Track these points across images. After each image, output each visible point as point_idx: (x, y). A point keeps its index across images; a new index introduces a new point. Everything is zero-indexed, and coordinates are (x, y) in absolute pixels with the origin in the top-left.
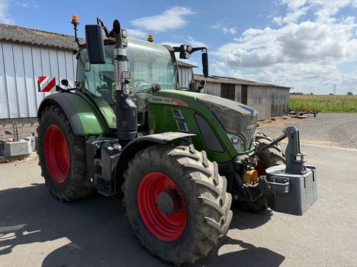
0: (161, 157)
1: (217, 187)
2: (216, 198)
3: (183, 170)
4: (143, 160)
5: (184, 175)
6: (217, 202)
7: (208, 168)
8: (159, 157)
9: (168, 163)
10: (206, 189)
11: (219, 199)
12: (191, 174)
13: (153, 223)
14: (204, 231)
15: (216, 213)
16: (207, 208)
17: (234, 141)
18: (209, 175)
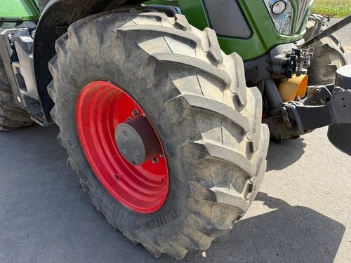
0: (102, 42)
1: (243, 113)
2: (239, 140)
3: (156, 72)
4: (69, 54)
5: (157, 85)
6: (241, 149)
7: (220, 67)
8: (96, 39)
9: (118, 55)
10: (216, 121)
11: (245, 140)
12: (178, 83)
13: (113, 174)
14: (208, 214)
15: (238, 174)
16: (218, 166)
17: (276, 9)
18: (223, 84)
